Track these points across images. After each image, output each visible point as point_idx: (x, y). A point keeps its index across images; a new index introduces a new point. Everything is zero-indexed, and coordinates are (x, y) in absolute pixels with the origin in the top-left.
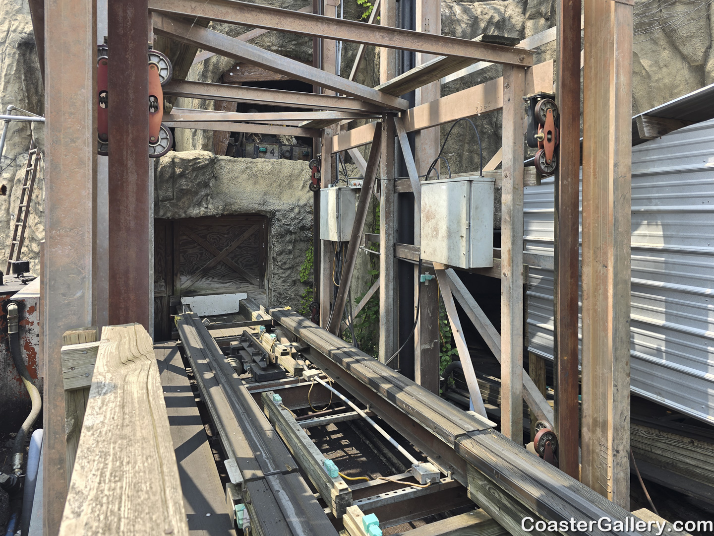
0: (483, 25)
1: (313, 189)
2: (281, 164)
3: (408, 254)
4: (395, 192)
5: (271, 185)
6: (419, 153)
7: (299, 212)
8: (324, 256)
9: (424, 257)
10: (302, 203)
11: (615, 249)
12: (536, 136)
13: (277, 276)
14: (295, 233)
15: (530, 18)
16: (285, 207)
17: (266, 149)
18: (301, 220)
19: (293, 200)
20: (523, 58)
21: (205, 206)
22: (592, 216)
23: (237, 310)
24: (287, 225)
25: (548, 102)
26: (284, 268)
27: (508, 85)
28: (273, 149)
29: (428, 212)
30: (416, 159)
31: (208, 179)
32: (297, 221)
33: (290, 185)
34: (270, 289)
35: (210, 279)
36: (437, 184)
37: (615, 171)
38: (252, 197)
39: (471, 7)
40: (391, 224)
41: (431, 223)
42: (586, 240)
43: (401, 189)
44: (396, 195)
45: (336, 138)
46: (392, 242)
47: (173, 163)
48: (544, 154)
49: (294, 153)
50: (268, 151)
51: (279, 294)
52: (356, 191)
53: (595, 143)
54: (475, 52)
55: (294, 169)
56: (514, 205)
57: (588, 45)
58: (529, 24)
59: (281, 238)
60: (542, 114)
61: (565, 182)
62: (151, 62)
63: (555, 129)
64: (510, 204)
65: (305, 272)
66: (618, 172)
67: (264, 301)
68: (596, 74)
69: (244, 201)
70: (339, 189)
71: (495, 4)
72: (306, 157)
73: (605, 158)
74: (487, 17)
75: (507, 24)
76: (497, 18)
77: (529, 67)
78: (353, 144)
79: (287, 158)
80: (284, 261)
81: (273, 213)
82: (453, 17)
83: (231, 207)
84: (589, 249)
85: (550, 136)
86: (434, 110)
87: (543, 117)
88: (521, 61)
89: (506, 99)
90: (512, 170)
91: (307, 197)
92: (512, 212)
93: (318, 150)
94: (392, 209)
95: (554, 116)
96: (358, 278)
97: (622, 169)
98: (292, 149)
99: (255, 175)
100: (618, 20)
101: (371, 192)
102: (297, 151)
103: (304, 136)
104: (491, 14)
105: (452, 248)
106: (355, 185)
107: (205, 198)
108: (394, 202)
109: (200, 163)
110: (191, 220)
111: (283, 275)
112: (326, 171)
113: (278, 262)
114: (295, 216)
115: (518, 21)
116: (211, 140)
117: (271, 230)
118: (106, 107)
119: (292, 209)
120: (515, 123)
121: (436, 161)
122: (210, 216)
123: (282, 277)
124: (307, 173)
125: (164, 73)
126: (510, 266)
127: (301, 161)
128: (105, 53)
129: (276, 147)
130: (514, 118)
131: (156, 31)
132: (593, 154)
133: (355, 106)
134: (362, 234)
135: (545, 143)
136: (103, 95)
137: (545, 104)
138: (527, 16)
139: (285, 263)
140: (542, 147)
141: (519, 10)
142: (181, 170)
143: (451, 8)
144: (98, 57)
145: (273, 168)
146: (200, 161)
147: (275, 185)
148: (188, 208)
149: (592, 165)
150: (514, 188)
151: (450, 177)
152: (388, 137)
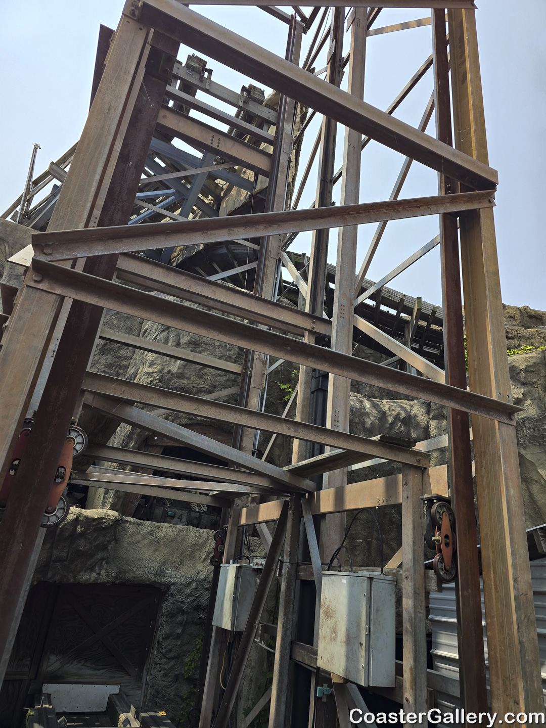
0: (390, 420)
1: (214, 563)
2: (187, 531)
3: (306, 658)
4: (297, 579)
5: (172, 553)
6: (324, 539)
7: (196, 588)
8: (214, 647)
9: (321, 663)
10: (201, 577)
11: (525, 681)
12: (433, 538)
13: (158, 666)
14: (187, 613)
15: (434, 418)
16: (182, 580)
17: (175, 513)
18: (197, 597)
19: (192, 573)
20: (420, 460)
21: (97, 571)
22: (497, 636)
23: (103, 710)
24: (181, 602)
25: (444, 506)
26: (168, 656)
27: (406, 483)
28: (182, 515)
29: (328, 608)
30: (320, 543)
31: (108, 541)
32: (192, 598)
33: (192, 556)
34: (147, 684)
35: (83, 662)
36: (337, 577)
37: (515, 588)
38: (149, 565)
39: (379, 403)
40: (290, 617)
41: (330, 623)
42: (493, 666)
43: (303, 575)
44: (298, 582)
45: (244, 511)
46: (289, 639)
47: (77, 520)
48: (443, 558)
49: (202, 521)
50: (176, 516)
51: (157, 692)
52: (258, 571)
53: (493, 553)
54: (374, 450)
55: (199, 538)
56: (415, 612)
57: (478, 455)
58: (433, 423)
59: (171, 617)
60: (438, 516)
61: (465, 593)
62: (70, 436)
63: (452, 534)
64: (411, 610)
65: (191, 665)
66: (518, 589)
67: (138, 699)
68: (488, 484)
69: (140, 570)
70: (240, 567)
71: (402, 403)
72: (213, 526)
73: (505, 571)
74: (394, 413)
75: (413, 421)
76: (403, 415)
77: (426, 469)
78: (260, 519)
79: (193, 525)
80: (170, 647)
81: (168, 586)
82: (363, 410)
83: (125, 575)
84: (498, 677)
85: (447, 541)
86: (340, 496)
87: (439, 520)
88: (418, 462)
89: (405, 496)
90: (412, 571)
91: (206, 570)
92: (413, 621)
93: (225, 522)
94: (292, 598)
95: (450, 520)
96: (251, 680)
97: (523, 586)
98: (200, 516)
99: (158, 541)
100: (502, 437)
101: (272, 574)
102: (206, 518)
103: (213, 505)
104: (397, 411)
105: (351, 657)
106: (257, 564)
107: (100, 562)
108: (295, 590)
109: (104, 523)
110: (78, 585)
111: (166, 667)
112: (230, 545)
113: (162, 648)
114: (191, 592)
115: (423, 419)
116: (122, 500)
117: (162, 606)
118: (15, 474)
119: (190, 584)
120: (414, 522)
121: (339, 550)
122: (100, 583)
123: (164, 669)
124: (211, 544)
125: (79, 447)
126: (412, 689)
127: (208, 530)
128: (30, 425)
129: (185, 513)
130: (413, 516)
131: (85, 406)
132: (493, 565)
133: (263, 483)
134: (258, 625)
135: (443, 546)
136: (16, 462)
137: (440, 506)
138: (431, 416)
139: (170, 650)
140: (440, 551)
141: (423, 410)
142: (83, 529)
143: (361, 402)
144: (23, 428)
145: (177, 535)
146: (105, 521)
147: (177, 553)
148: (80, 572)
149: (492, 576)
150: (415, 592)
151: (352, 571)
152: (294, 517)
